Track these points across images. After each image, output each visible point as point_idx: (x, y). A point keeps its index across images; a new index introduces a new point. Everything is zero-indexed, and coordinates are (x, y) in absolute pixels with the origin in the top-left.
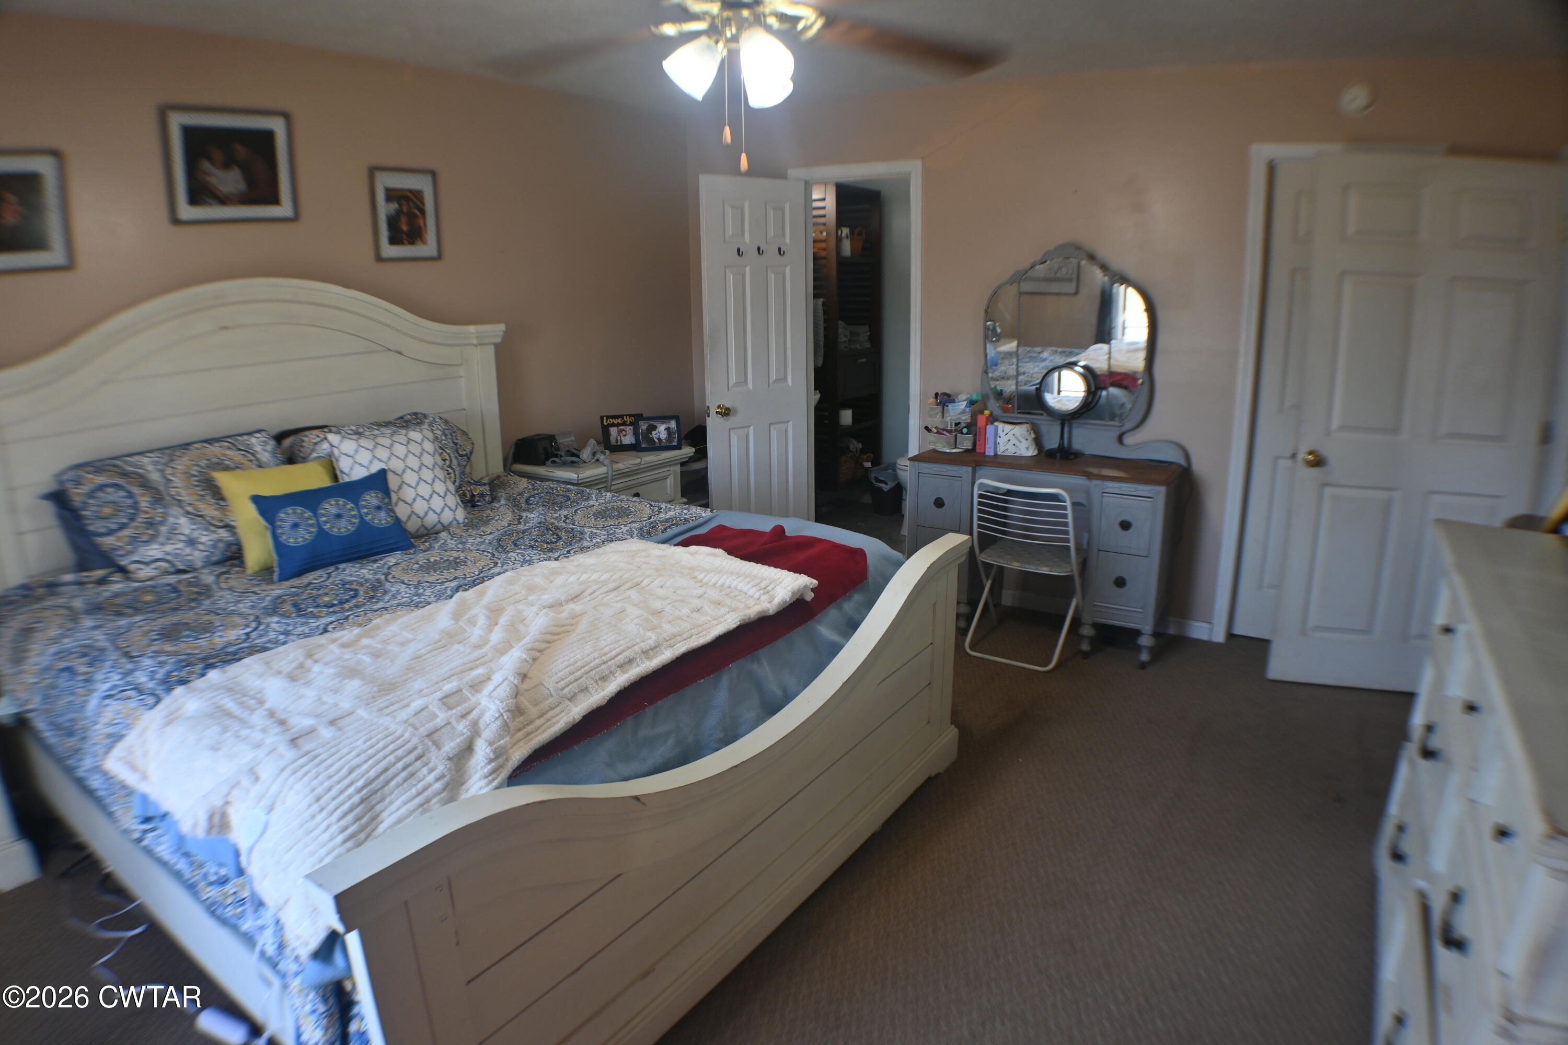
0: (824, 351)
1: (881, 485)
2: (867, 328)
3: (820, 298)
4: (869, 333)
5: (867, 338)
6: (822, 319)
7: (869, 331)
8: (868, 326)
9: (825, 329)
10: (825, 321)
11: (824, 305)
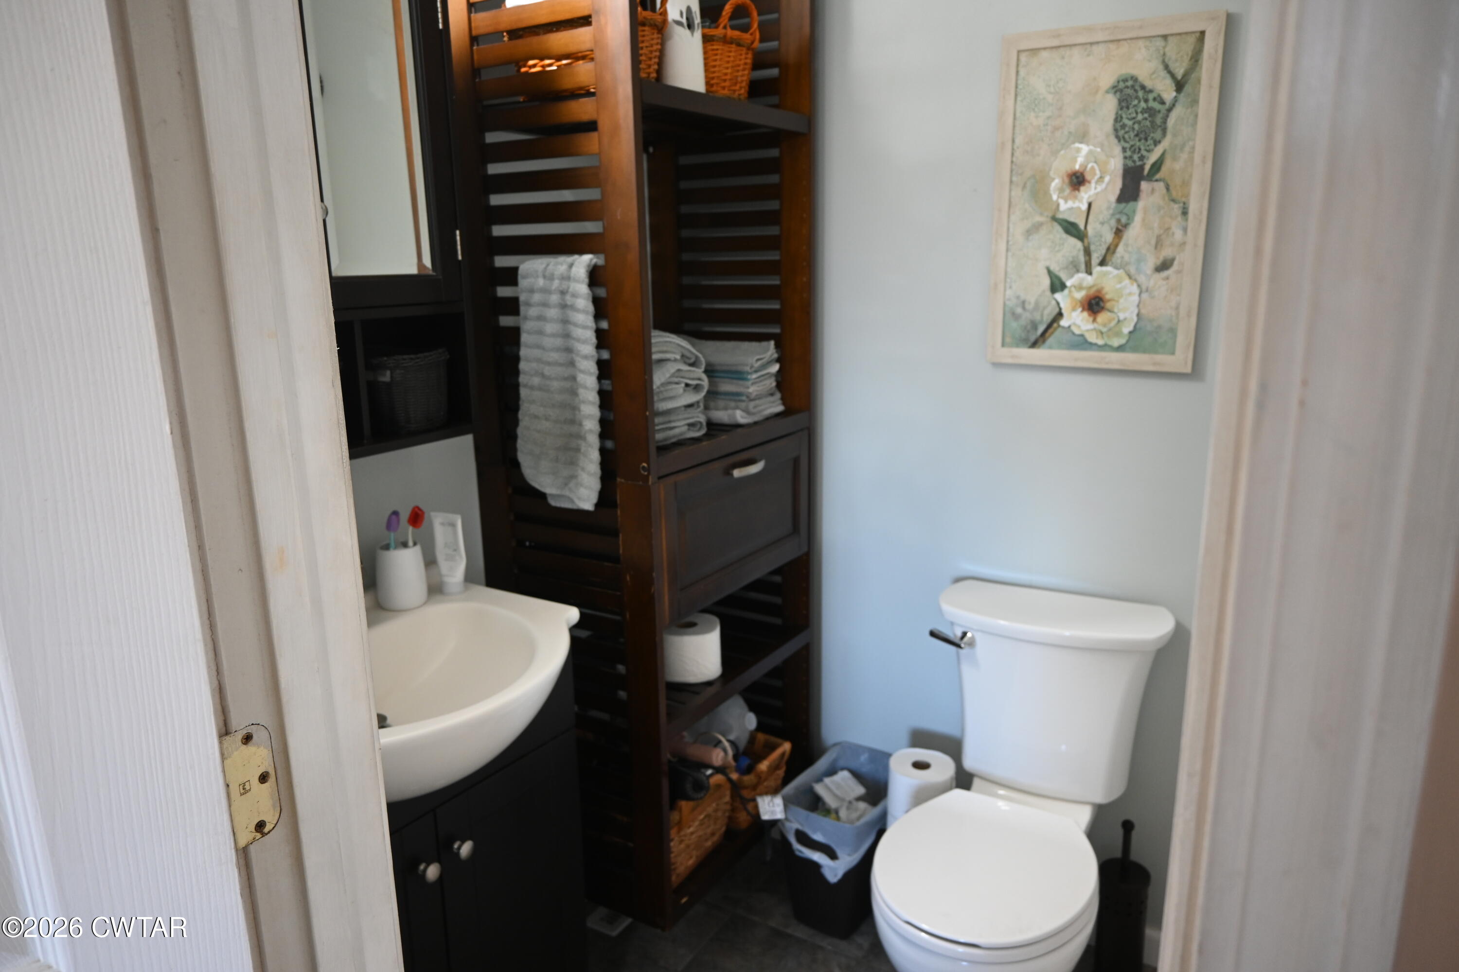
0: (603, 451)
1: (817, 857)
2: (770, 349)
3: (581, 252)
4: (776, 368)
5: (772, 383)
6: (590, 335)
7: (778, 360)
8: (772, 343)
9: (604, 369)
10: (602, 339)
11: (595, 277)
